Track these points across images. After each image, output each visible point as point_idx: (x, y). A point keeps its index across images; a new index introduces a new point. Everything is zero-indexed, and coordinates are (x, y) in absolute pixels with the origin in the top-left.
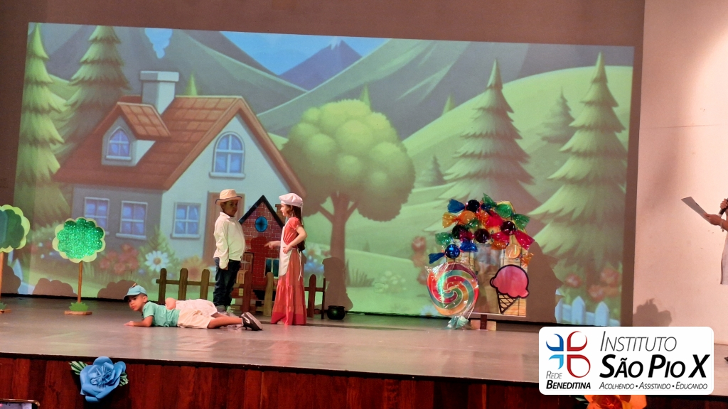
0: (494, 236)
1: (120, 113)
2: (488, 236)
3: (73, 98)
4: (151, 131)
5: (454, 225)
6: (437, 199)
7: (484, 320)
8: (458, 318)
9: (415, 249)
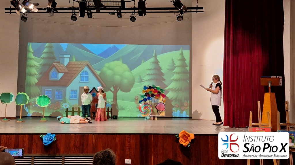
0: (156, 95)
1: (54, 66)
2: (154, 95)
3: (41, 63)
4: (63, 71)
5: (145, 93)
6: (141, 86)
7: (154, 117)
8: (147, 117)
9: (136, 99)
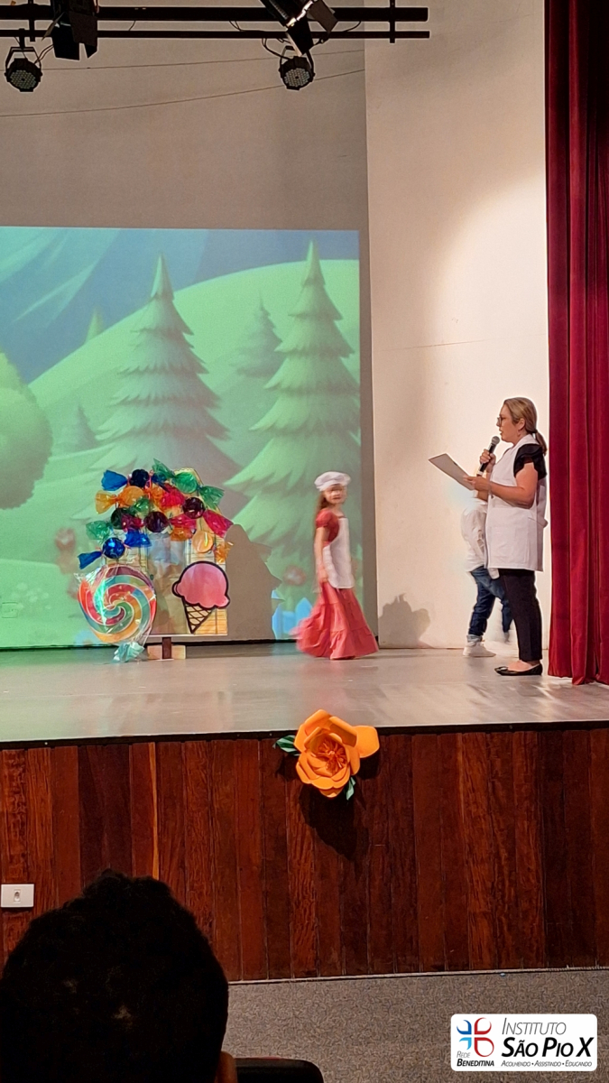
0: (174, 521)
2: (165, 521)
5: (113, 508)
6: (87, 470)
7: (167, 645)
8: (128, 646)
9: (60, 547)
